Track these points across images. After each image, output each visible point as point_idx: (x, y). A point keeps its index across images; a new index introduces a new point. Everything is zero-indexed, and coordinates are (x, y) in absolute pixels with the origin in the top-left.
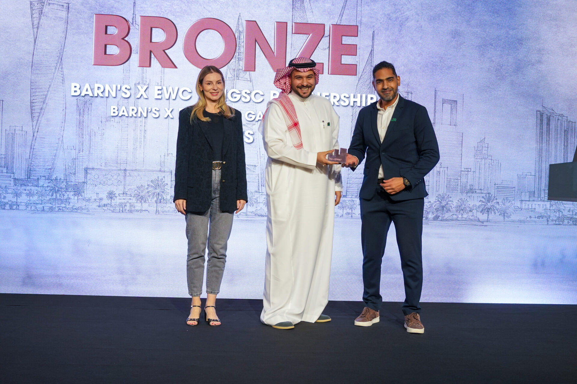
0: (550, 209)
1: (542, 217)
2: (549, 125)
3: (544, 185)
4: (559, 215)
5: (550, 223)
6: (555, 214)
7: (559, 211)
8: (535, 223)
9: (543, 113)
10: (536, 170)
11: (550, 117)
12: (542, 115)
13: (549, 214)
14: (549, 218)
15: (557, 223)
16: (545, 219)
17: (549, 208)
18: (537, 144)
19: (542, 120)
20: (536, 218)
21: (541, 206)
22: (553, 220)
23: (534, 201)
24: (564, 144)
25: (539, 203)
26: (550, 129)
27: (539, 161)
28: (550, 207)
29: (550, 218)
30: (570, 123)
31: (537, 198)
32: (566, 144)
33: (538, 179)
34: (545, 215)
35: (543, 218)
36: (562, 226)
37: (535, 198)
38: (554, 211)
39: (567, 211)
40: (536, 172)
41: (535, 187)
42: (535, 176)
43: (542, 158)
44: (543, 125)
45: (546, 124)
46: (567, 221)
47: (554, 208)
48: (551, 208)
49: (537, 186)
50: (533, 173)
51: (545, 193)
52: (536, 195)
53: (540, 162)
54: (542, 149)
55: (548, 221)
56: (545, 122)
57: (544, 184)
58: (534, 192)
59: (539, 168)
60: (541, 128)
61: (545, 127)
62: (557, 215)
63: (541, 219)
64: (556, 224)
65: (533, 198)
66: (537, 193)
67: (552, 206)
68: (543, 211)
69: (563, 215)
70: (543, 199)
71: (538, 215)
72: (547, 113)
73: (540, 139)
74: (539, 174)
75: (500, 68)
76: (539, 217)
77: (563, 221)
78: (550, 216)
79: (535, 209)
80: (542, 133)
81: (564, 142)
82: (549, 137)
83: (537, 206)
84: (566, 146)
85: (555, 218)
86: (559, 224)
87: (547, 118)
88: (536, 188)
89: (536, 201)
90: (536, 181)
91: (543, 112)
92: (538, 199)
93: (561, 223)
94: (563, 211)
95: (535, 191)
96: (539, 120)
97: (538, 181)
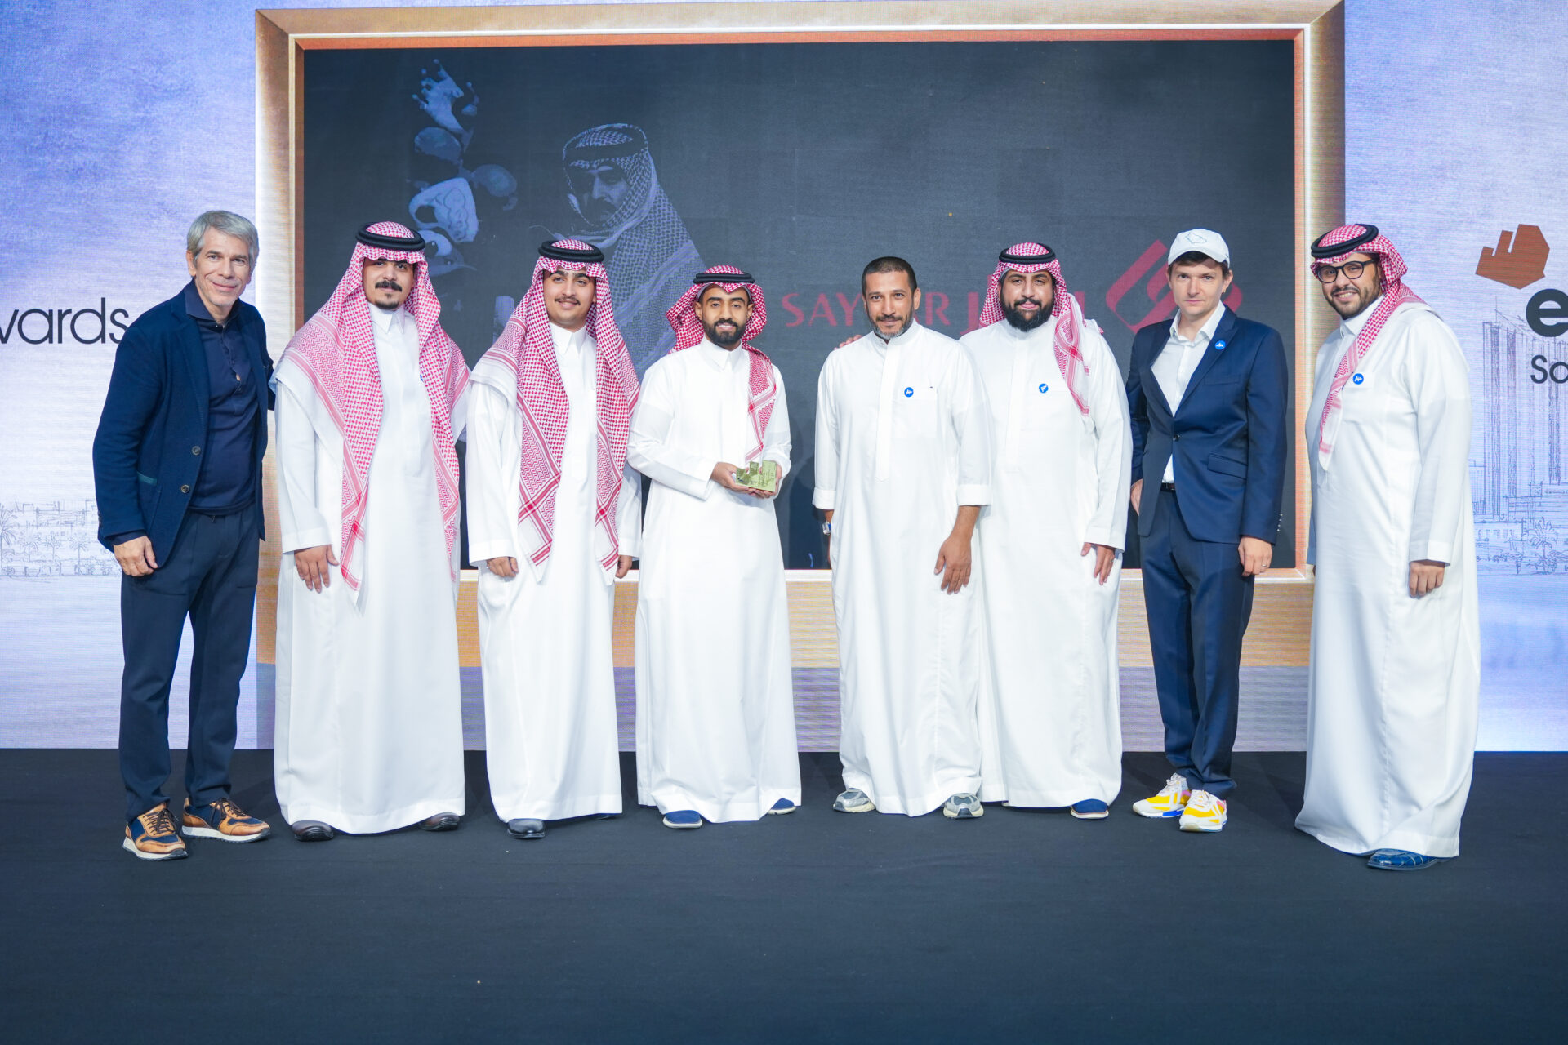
0: (1522, 540)
1: (1505, 558)
2: (1514, 353)
3: (1506, 487)
4: (1544, 551)
5: (1523, 570)
6: (1534, 550)
7: (1544, 542)
8: (1487, 572)
9: (1498, 328)
10: (1487, 454)
11: (1514, 335)
12: (1495, 332)
13: (1520, 550)
14: (1522, 559)
15: (1540, 569)
16: (1511, 562)
17: (1519, 537)
18: (1487, 397)
19: (1496, 344)
20: (1489, 560)
21: (1502, 533)
22: (1529, 565)
23: (1484, 522)
24: (1550, 393)
25: (1498, 526)
26: (1517, 361)
27: (1493, 435)
28: (1522, 535)
29: (1524, 559)
30: (1563, 346)
31: (1491, 516)
32: (1554, 394)
33: (1491, 474)
34: (1513, 552)
35: (1506, 560)
36: (1552, 576)
37: (1487, 516)
38: (1531, 544)
39: (1562, 543)
40: (1487, 459)
41: (1485, 492)
42: (1485, 466)
43: (1499, 426)
44: (1498, 355)
45: (1505, 351)
46: (1564, 564)
47: (1530, 537)
48: (1525, 538)
49: (1489, 486)
50: (1480, 461)
51: (1509, 503)
52: (1489, 509)
53: (1496, 434)
54: (1498, 407)
55: (1518, 566)
56: (1503, 348)
57: (1506, 485)
58: (1485, 503)
59: (1493, 449)
60: (1496, 361)
61: (1503, 357)
62: (1540, 551)
63: (1502, 563)
64: (1538, 573)
65: (1481, 516)
66: (1491, 504)
67: (1527, 531)
68: (1507, 545)
69: (1554, 552)
70: (1506, 517)
71: (1495, 554)
72: (1506, 325)
73: (1495, 387)
74: (1493, 463)
75: (1396, 233)
76: (1496, 559)
77: (1554, 566)
78: (1522, 556)
79: (1487, 540)
80: (1498, 369)
81: (1550, 390)
82: (1515, 380)
83: (1491, 534)
84: (1554, 396)
85: (1535, 560)
86: (1545, 573)
87: (1508, 336)
88: (1487, 494)
89: (1490, 522)
90: (1487, 478)
91: (1498, 325)
92: (1494, 518)
93: (1550, 570)
94: (1553, 543)
95: (1487, 501)
96: (1490, 344)
97: (1491, 477)
